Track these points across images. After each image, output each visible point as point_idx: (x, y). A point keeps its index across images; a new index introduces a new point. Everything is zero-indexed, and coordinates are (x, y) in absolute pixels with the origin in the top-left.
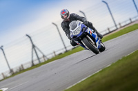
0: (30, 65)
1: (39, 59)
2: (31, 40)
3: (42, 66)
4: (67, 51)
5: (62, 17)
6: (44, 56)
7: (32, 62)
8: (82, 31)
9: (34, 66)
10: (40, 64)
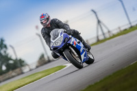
0: (95, 41)
1: (104, 34)
2: (96, 16)
3: (108, 41)
4: (131, 27)
5: (42, 23)
6: (109, 32)
7: (98, 37)
8: (64, 41)
9: (99, 41)
10: (105, 39)
